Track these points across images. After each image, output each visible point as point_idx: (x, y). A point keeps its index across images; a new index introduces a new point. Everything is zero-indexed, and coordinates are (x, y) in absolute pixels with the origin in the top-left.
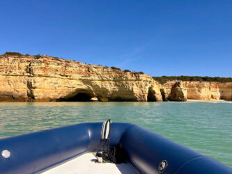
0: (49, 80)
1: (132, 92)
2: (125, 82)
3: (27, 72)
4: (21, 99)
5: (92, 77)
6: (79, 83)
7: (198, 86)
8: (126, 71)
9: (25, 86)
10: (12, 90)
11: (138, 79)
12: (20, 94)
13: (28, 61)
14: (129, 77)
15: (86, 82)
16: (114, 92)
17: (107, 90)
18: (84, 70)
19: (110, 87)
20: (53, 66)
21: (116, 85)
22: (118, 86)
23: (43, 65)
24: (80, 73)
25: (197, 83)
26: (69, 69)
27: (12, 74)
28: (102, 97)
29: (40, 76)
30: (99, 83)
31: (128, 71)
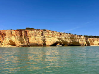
0: (49, 38)
1: (79, 43)
2: (75, 39)
3: (42, 36)
4: (40, 45)
5: (62, 37)
6: (57, 39)
7: (93, 40)
8: (75, 35)
9: (42, 41)
10: (37, 42)
11: (80, 38)
12: (40, 44)
13: (42, 32)
14: (77, 37)
15: (59, 39)
16: (70, 43)
17: (67, 42)
18: (59, 34)
19: (69, 41)
20: (50, 33)
21: (71, 40)
22: (72, 40)
23: (47, 33)
24: (58, 35)
25: (93, 38)
26: (54, 34)
27: (37, 36)
28: (65, 45)
29: (46, 37)
30: (64, 39)
31: (76, 35)
